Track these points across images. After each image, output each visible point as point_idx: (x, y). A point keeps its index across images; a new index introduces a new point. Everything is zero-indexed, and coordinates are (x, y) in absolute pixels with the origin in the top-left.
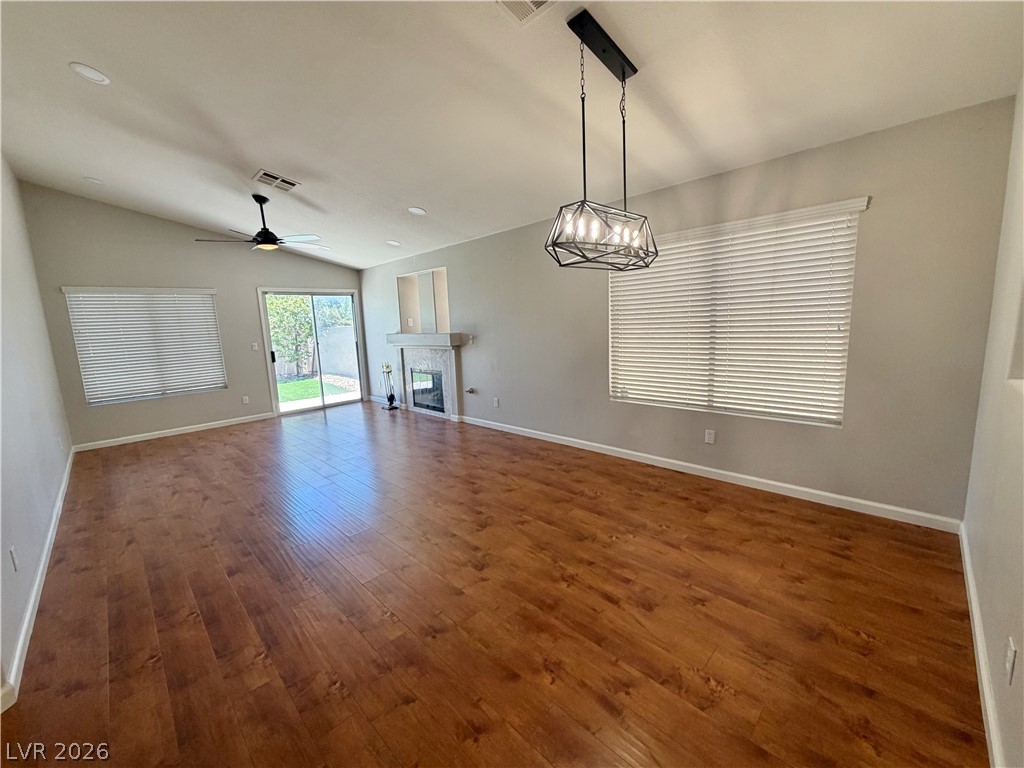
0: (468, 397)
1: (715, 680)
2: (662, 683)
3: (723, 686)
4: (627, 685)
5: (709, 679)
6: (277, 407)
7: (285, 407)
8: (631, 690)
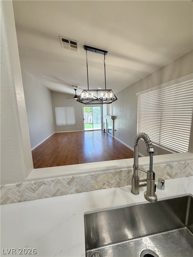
0: (115, 131)
6: (84, 129)
7: (85, 129)
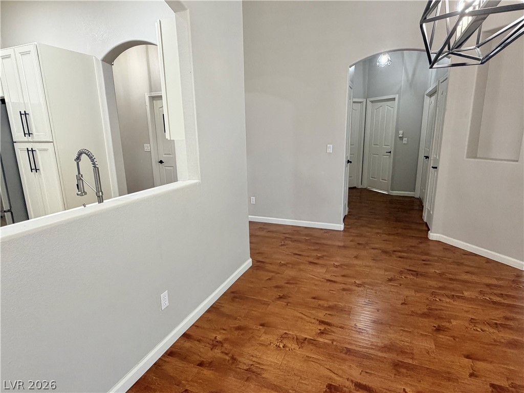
1: (280, 347)
2: (306, 338)
3: (277, 345)
4: (322, 333)
5: (283, 347)
8: (319, 331)
